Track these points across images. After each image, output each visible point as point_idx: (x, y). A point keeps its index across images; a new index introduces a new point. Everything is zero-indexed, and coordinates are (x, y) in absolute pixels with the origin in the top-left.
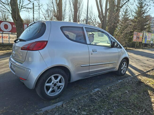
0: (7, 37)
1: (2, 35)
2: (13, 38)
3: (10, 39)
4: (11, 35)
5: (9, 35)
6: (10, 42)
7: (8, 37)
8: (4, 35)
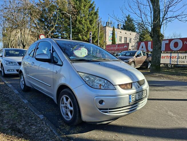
0: (175, 57)
1: (171, 55)
2: (182, 58)
3: (179, 60)
4: (180, 55)
5: (178, 55)
6: (179, 63)
7: (177, 57)
8: (173, 55)
